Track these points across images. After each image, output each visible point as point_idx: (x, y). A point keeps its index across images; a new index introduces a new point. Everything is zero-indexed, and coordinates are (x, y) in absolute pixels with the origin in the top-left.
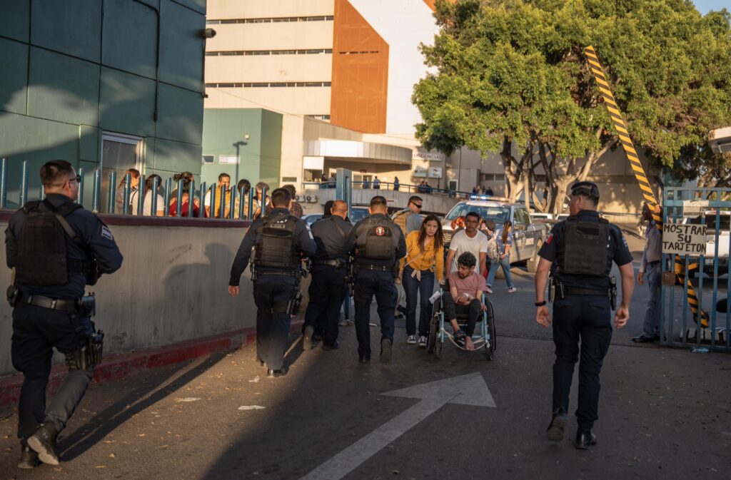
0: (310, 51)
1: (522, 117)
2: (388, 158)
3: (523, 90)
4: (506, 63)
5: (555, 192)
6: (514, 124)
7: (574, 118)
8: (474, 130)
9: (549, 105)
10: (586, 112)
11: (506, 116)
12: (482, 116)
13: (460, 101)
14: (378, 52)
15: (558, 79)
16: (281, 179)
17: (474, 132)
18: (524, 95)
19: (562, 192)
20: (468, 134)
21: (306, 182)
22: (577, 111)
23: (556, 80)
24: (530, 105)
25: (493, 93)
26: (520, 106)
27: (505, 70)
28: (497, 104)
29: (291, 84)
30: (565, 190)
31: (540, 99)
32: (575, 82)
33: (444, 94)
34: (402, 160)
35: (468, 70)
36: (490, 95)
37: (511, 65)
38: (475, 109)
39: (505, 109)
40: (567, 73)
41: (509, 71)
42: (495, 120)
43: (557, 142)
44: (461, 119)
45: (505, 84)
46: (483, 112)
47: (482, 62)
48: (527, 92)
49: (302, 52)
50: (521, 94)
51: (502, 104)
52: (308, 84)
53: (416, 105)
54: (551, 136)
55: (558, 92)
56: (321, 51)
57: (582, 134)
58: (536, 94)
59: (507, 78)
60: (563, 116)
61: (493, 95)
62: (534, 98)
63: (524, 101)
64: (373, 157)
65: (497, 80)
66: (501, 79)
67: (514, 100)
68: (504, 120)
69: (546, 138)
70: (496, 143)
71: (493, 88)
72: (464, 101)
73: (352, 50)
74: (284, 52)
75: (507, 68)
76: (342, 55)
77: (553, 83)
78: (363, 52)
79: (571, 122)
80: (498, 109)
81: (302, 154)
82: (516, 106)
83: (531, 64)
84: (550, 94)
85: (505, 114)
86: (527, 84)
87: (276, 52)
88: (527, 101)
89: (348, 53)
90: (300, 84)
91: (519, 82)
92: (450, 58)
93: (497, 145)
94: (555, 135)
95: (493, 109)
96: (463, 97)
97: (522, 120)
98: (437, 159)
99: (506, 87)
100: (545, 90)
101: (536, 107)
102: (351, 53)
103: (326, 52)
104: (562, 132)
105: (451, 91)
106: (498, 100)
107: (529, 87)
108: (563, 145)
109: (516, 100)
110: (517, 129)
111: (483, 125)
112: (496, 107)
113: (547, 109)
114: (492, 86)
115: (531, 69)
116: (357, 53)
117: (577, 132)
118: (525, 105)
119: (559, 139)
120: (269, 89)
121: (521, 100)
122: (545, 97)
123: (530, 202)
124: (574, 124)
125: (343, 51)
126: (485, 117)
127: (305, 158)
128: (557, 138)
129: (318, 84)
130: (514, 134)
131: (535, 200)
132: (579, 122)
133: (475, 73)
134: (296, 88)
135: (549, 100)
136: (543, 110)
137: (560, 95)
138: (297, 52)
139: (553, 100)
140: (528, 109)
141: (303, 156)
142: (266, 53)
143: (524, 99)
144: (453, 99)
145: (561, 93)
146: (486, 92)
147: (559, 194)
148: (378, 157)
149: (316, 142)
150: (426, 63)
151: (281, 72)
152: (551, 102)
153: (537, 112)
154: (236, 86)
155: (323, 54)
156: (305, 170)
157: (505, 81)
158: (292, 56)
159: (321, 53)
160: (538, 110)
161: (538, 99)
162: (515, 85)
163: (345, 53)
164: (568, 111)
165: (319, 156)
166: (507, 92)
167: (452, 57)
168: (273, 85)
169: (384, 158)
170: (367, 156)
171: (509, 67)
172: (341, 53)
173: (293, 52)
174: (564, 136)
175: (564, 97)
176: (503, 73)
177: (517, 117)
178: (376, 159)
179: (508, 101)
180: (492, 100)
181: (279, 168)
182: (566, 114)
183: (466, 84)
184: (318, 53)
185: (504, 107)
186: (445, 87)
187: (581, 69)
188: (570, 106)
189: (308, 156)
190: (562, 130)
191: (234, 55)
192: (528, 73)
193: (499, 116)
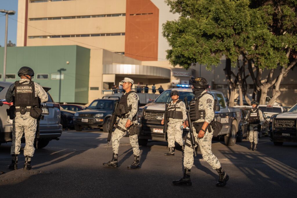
0: (114, 15)
1: (234, 42)
2: (155, 75)
3: (234, 24)
4: (222, 6)
5: (260, 93)
6: (228, 46)
7: (269, 42)
8: (202, 51)
9: (252, 34)
10: (278, 38)
11: (223, 42)
12: (207, 42)
13: (193, 34)
14: (152, 13)
15: (258, 16)
16: (89, 88)
17: (202, 53)
18: (235, 27)
19: (264, 93)
20: (198, 54)
21: (104, 90)
22: (271, 37)
23: (257, 18)
24: (239, 34)
25: (214, 26)
26: (233, 35)
27: (222, 11)
28: (217, 34)
29: (103, 35)
30: (266, 92)
31: (246, 30)
32: (271, 18)
33: (182, 29)
34: (164, 76)
35: (198, 14)
36: (212, 28)
37: (225, 7)
38: (202, 38)
39: (222, 37)
40: (265, 13)
41: (224, 12)
42: (216, 44)
43: (258, 58)
44: (193, 45)
45: (222, 20)
46: (208, 40)
47: (207, 8)
48: (237, 25)
49: (109, 15)
50: (233, 26)
51: (220, 34)
52: (113, 34)
53: (166, 37)
54: (254, 54)
55: (259, 26)
56: (120, 14)
57: (275, 53)
58: (243, 27)
59: (223, 16)
60: (261, 41)
61: (214, 28)
62: (242, 29)
63: (235, 32)
64: (145, 74)
65: (217, 17)
66: (219, 17)
67: (228, 31)
68: (222, 44)
69: (251, 56)
70: (217, 59)
71: (214, 23)
72: (195, 33)
73: (137, 13)
74: (99, 16)
75: (223, 10)
76: (132, 16)
77: (255, 19)
78: (144, 14)
79: (267, 44)
80: (218, 37)
81: (102, 73)
82: (230, 35)
83: (240, 7)
84: (253, 27)
85: (222, 41)
86: (237, 20)
87: (94, 16)
88: (237, 32)
89: (135, 15)
90: (108, 34)
91: (231, 19)
92: (186, 6)
93: (217, 61)
94: (257, 54)
95: (214, 38)
96: (195, 31)
97: (234, 45)
98: (186, 76)
99: (222, 23)
100: (249, 24)
101: (244, 35)
102: (137, 14)
103: (123, 15)
104: (261, 51)
105: (187, 27)
106: (217, 31)
107: (238, 22)
108: (262, 60)
109: (230, 31)
110: (231, 50)
111: (207, 47)
112: (216, 36)
113: (251, 36)
114: (213, 22)
115: (240, 10)
116: (140, 14)
117: (271, 52)
118: (235, 34)
119: (259, 57)
120: (90, 37)
121: (233, 30)
122: (250, 29)
123: (243, 101)
124: (269, 46)
125: (132, 14)
126: (209, 43)
127: (104, 75)
128: (258, 56)
129: (118, 34)
130: (229, 53)
131: (247, 99)
132: (273, 45)
133: (203, 15)
134: (106, 37)
135: (252, 31)
136: (248, 37)
137: (260, 28)
138: (106, 16)
139: (255, 31)
140: (238, 37)
141: (103, 74)
142: (89, 16)
143: (235, 30)
144: (188, 32)
145: (260, 26)
146: (209, 26)
147: (262, 94)
148: (149, 74)
149: (110, 65)
150: (171, 11)
151: (97, 27)
152: (253, 32)
153: (244, 39)
154: (72, 37)
155: (121, 16)
156: (104, 82)
157: (222, 18)
158: (103, 18)
159: (120, 16)
160: (245, 37)
161: (244, 30)
162: (229, 21)
163: (133, 15)
164: (265, 37)
165: (112, 74)
166: (223, 26)
167: (187, 5)
168: (93, 35)
169: (152, 74)
170: (142, 74)
171: (225, 9)
172: (131, 15)
173: (104, 15)
174: (263, 54)
175: (262, 28)
176: (221, 12)
177: (230, 42)
178: (147, 76)
179: (224, 32)
180: (213, 31)
181: (88, 81)
182: (263, 39)
183: (197, 23)
184: (118, 16)
185: (221, 35)
186: (182, 25)
187: (275, 10)
188: (266, 33)
189: (105, 74)
190: (261, 50)
191: (70, 18)
192: (238, 13)
193: (219, 42)
